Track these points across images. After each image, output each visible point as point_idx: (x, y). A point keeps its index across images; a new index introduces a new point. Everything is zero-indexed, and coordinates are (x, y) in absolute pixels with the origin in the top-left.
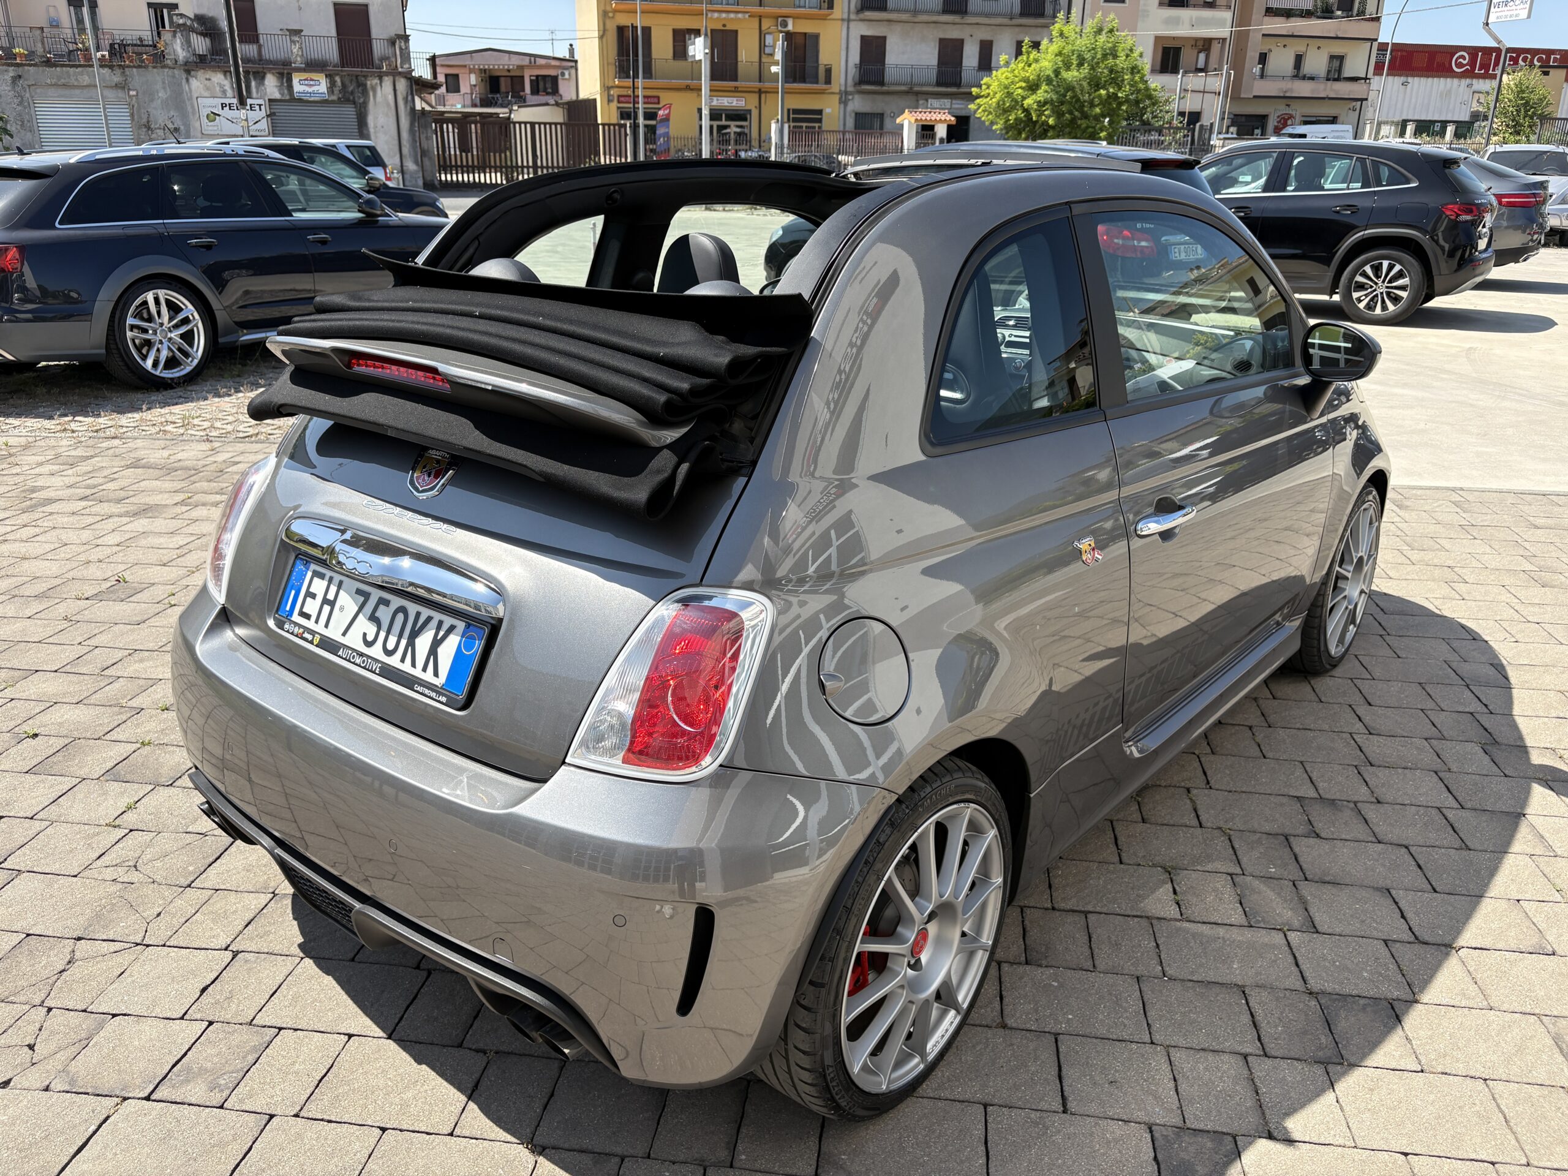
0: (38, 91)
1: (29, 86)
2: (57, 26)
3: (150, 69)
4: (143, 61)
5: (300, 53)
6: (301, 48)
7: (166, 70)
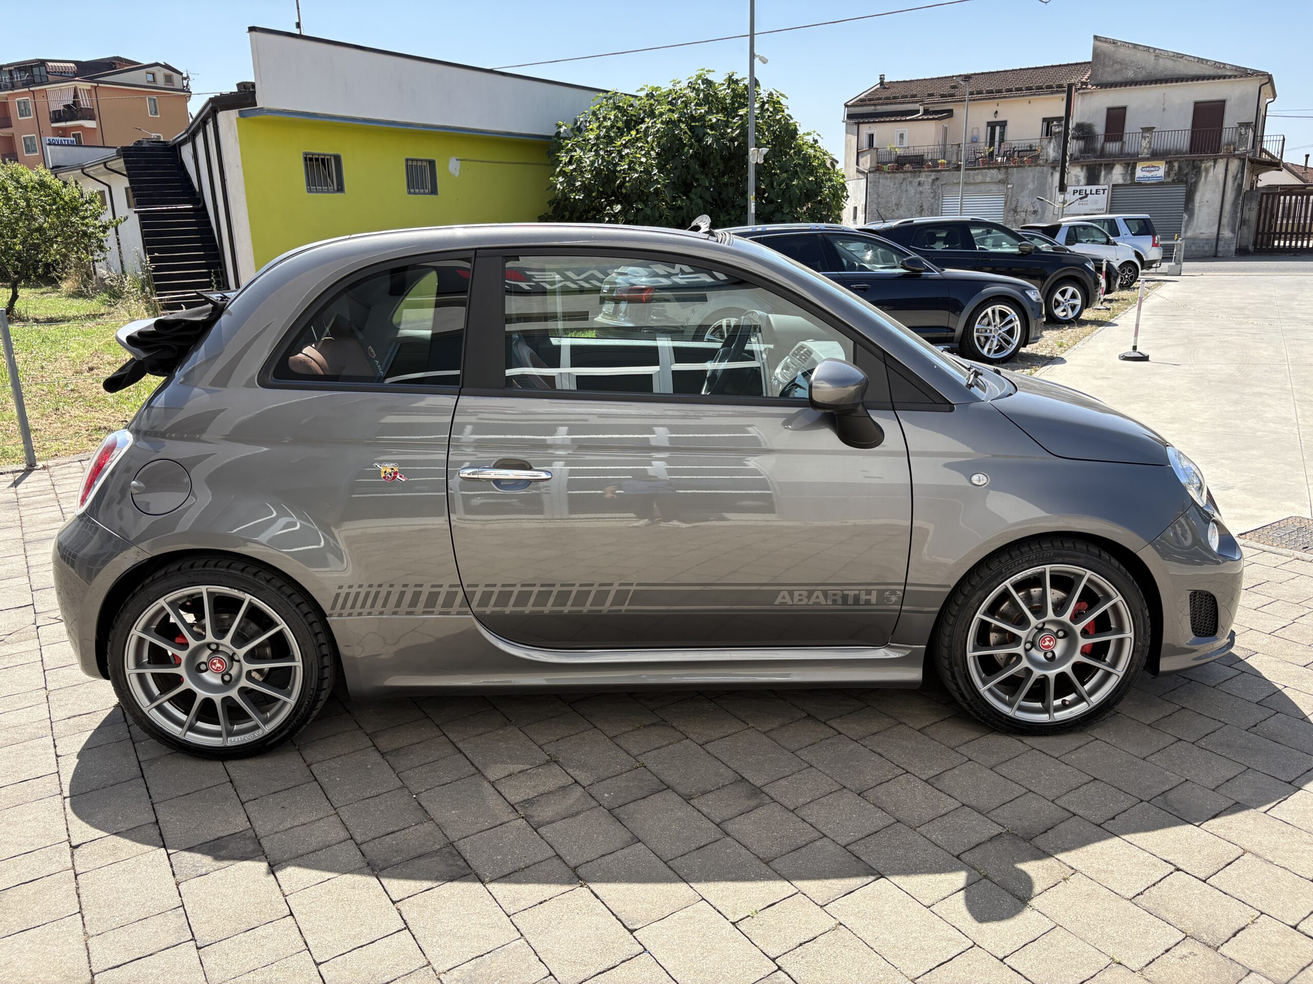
0: (947, 188)
1: (942, 185)
2: (976, 142)
3: (1026, 167)
4: (1023, 162)
5: (1148, 146)
6: (1150, 142)
7: (1038, 168)
